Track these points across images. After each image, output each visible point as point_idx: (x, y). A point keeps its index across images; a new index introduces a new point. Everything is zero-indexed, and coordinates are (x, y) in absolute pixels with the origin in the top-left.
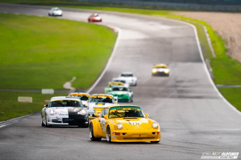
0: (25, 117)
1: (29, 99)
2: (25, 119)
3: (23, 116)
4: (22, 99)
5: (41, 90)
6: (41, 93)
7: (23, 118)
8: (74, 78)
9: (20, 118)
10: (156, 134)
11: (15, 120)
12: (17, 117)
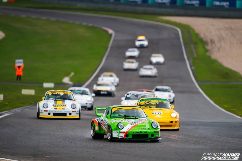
0: (27, 108)
1: (32, 92)
2: (27, 109)
3: (25, 107)
4: (25, 92)
5: (42, 84)
6: (42, 86)
7: (25, 108)
8: (72, 74)
9: (22, 108)
10: (174, 123)
11: (18, 110)
12: (19, 107)
